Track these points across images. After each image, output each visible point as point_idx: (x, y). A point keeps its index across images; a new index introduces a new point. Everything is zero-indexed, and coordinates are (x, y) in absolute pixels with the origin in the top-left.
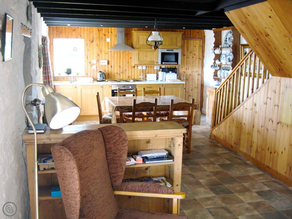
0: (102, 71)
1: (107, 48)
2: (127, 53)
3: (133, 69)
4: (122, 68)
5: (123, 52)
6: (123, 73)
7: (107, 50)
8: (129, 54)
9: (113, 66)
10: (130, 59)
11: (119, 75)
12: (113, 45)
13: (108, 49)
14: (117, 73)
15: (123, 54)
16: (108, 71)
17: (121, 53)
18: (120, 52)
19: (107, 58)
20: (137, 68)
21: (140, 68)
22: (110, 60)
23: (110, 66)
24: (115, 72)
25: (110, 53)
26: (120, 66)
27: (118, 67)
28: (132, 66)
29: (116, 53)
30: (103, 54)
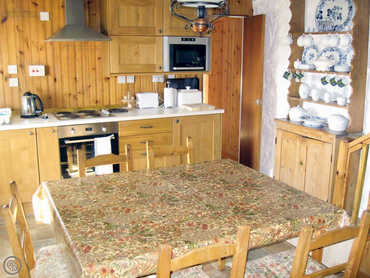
0: (32, 93)
1: (41, 35)
2: (89, 47)
3: (106, 84)
4: (81, 82)
5: (81, 46)
6: (83, 94)
7: (42, 41)
8: (95, 49)
9: (58, 77)
10: (97, 61)
11: (75, 100)
12: (56, 28)
13: (45, 39)
14: (70, 94)
15: (82, 49)
16: (48, 90)
17: (77, 48)
18: (74, 46)
19: (43, 60)
20: (115, 80)
21: (121, 80)
22: (50, 63)
23: (51, 78)
24: (64, 92)
25: (49, 48)
26: (75, 78)
27: (72, 81)
28: (104, 78)
29: (66, 47)
30: (34, 50)
